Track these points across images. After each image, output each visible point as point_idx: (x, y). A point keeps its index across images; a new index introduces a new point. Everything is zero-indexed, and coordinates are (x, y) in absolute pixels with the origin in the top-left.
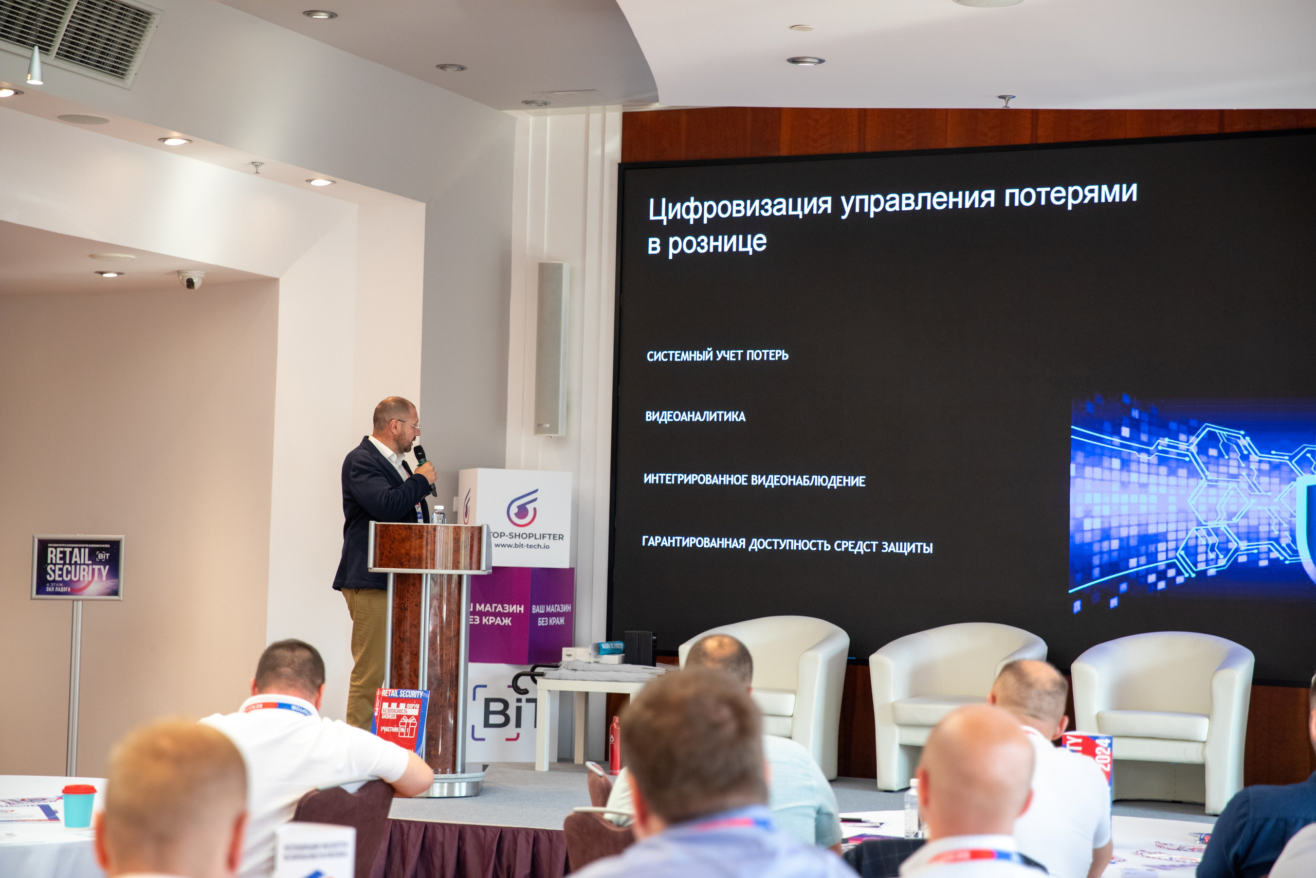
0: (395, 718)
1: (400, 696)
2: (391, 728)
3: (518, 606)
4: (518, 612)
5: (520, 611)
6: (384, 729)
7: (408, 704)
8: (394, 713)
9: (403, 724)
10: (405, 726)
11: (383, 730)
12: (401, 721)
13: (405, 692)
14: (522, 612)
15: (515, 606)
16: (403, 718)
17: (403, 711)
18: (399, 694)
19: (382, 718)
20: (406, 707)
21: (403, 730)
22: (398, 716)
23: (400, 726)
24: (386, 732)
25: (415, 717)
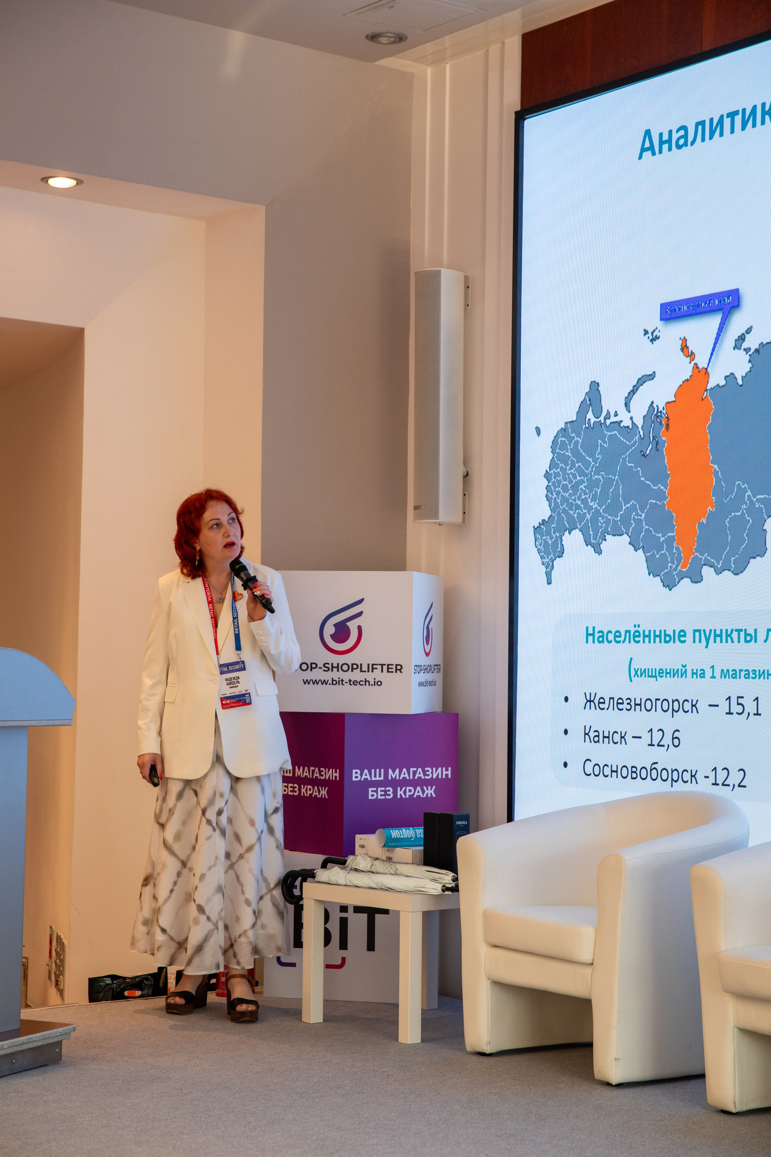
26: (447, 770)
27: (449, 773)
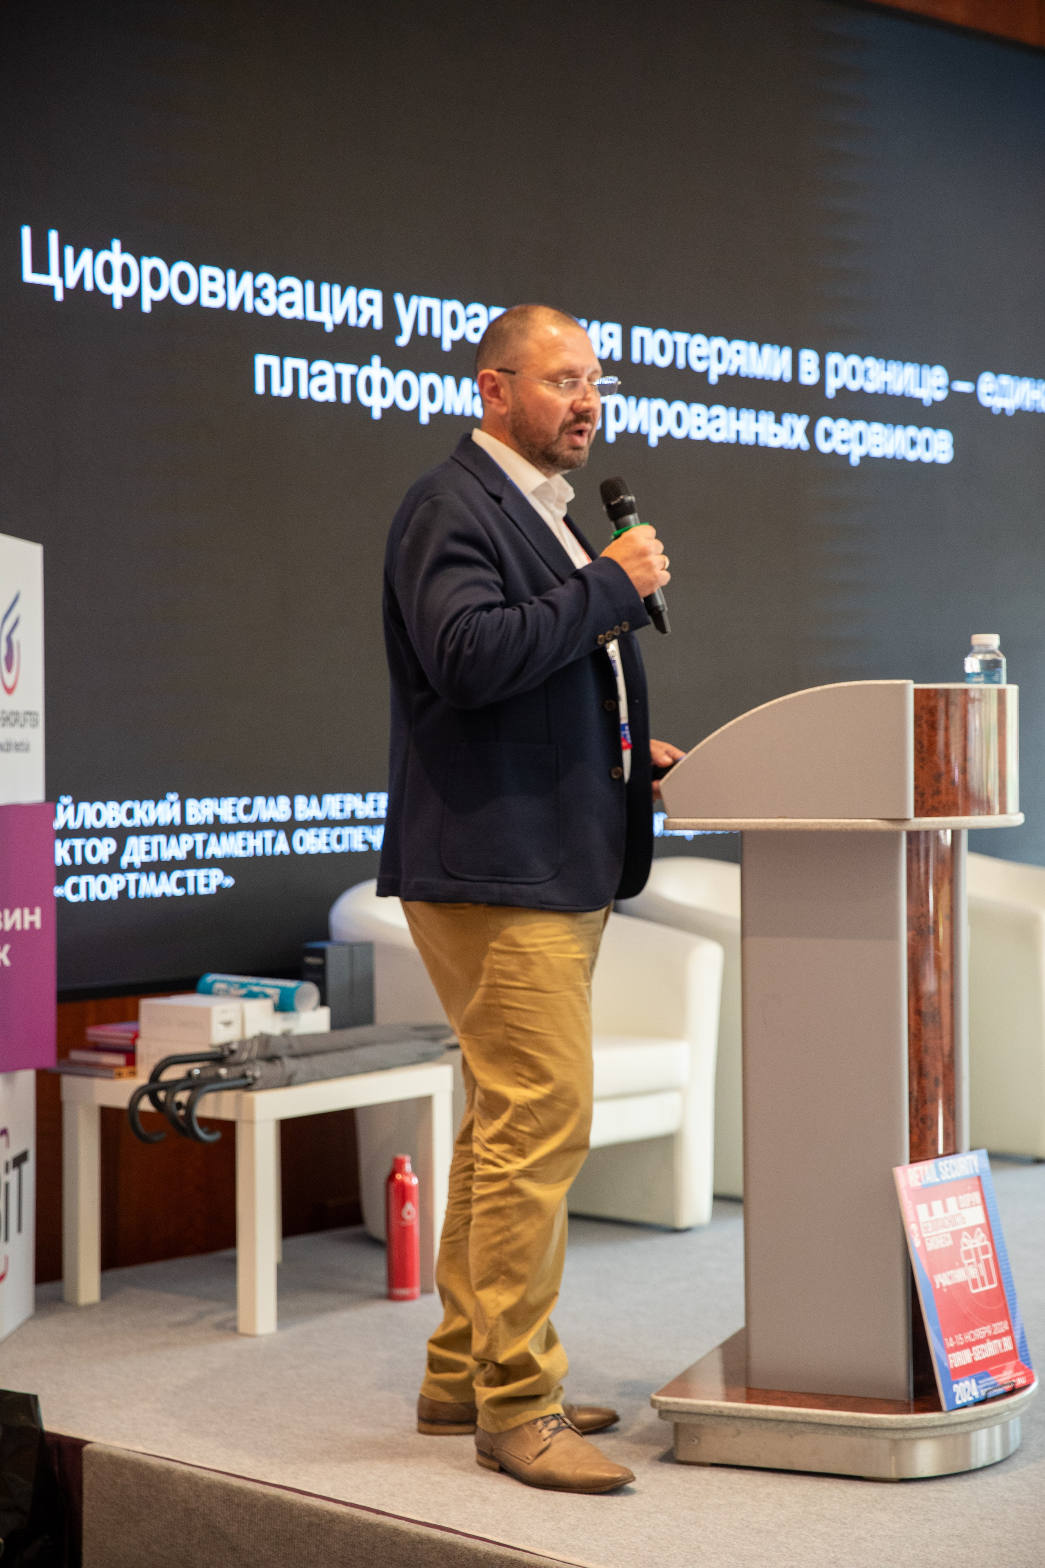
0: (950, 1243)
1: (944, 1178)
2: (952, 1272)
3: (27, 911)
4: (27, 926)
5: (32, 924)
6: (942, 1281)
7: (961, 1197)
8: (945, 1230)
9: (968, 1254)
10: (973, 1260)
11: (941, 1284)
12: (964, 1248)
13: (948, 1166)
14: (38, 925)
15: (17, 913)
16: (964, 1240)
17: (958, 1219)
18: (939, 1174)
19: (929, 1249)
20: (960, 1208)
21: (973, 1273)
22: (952, 1233)
23: (966, 1262)
24: (947, 1287)
25: (980, 1226)
26: (32, 913)
27: (37, 918)
